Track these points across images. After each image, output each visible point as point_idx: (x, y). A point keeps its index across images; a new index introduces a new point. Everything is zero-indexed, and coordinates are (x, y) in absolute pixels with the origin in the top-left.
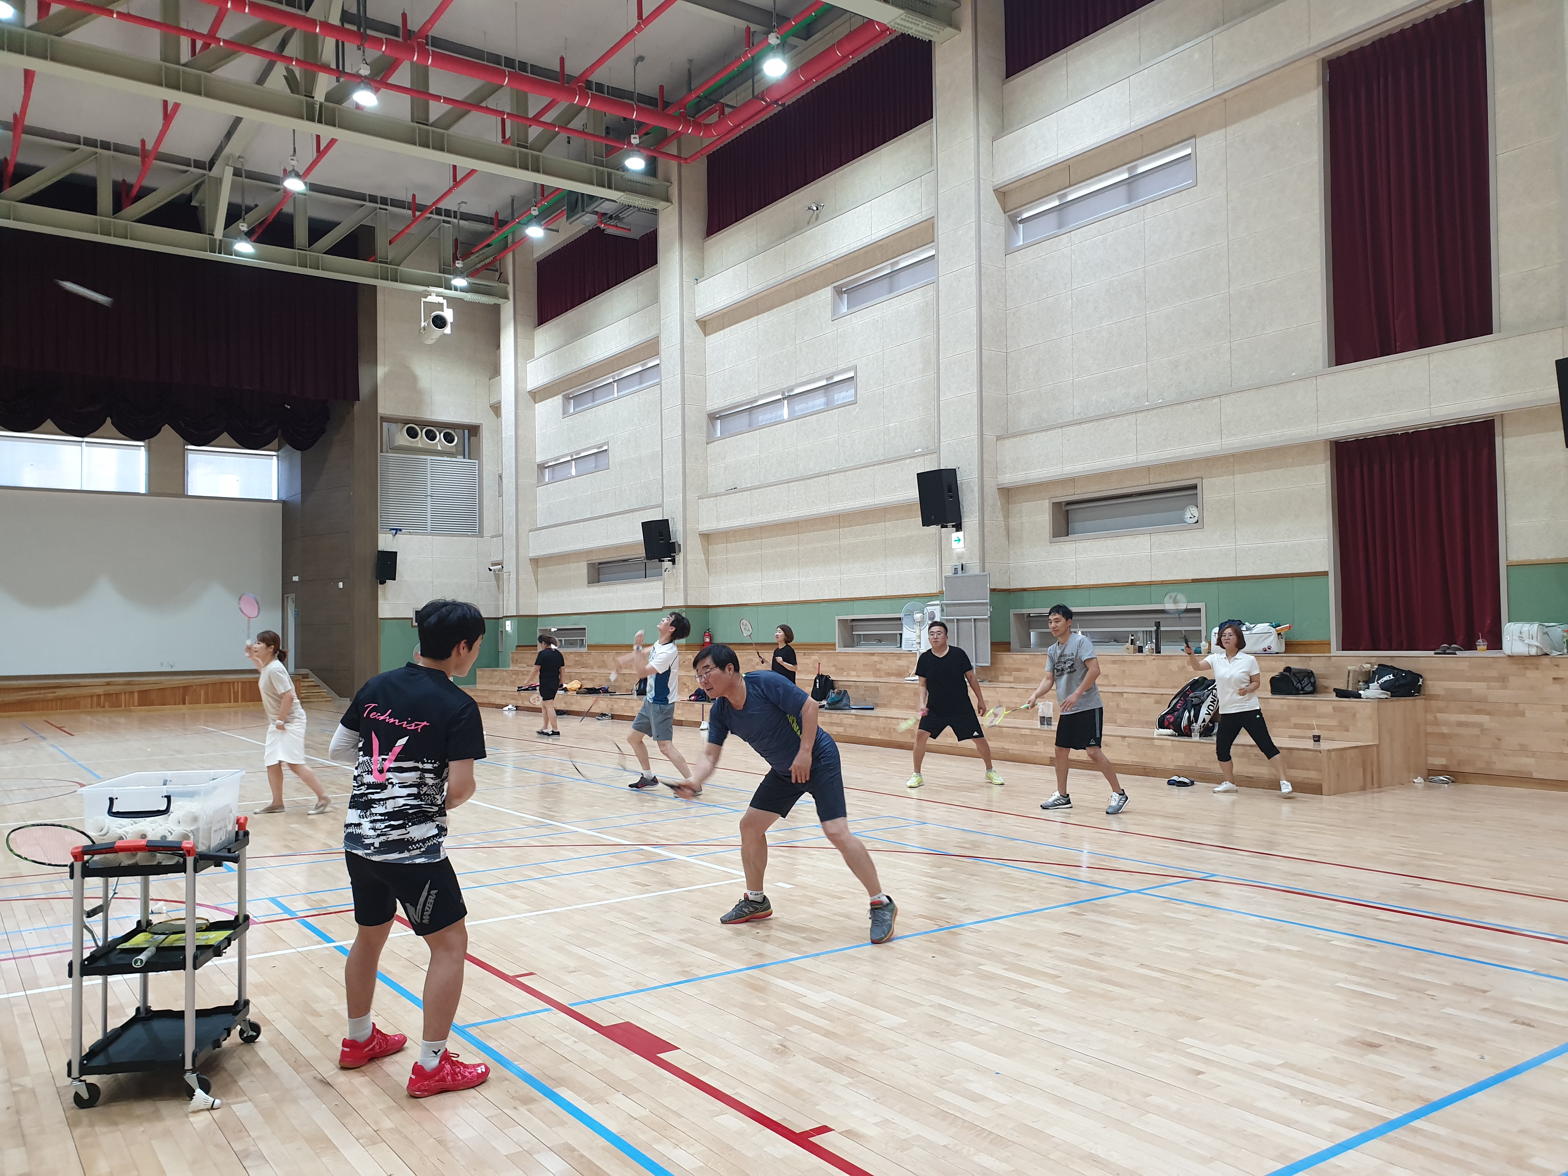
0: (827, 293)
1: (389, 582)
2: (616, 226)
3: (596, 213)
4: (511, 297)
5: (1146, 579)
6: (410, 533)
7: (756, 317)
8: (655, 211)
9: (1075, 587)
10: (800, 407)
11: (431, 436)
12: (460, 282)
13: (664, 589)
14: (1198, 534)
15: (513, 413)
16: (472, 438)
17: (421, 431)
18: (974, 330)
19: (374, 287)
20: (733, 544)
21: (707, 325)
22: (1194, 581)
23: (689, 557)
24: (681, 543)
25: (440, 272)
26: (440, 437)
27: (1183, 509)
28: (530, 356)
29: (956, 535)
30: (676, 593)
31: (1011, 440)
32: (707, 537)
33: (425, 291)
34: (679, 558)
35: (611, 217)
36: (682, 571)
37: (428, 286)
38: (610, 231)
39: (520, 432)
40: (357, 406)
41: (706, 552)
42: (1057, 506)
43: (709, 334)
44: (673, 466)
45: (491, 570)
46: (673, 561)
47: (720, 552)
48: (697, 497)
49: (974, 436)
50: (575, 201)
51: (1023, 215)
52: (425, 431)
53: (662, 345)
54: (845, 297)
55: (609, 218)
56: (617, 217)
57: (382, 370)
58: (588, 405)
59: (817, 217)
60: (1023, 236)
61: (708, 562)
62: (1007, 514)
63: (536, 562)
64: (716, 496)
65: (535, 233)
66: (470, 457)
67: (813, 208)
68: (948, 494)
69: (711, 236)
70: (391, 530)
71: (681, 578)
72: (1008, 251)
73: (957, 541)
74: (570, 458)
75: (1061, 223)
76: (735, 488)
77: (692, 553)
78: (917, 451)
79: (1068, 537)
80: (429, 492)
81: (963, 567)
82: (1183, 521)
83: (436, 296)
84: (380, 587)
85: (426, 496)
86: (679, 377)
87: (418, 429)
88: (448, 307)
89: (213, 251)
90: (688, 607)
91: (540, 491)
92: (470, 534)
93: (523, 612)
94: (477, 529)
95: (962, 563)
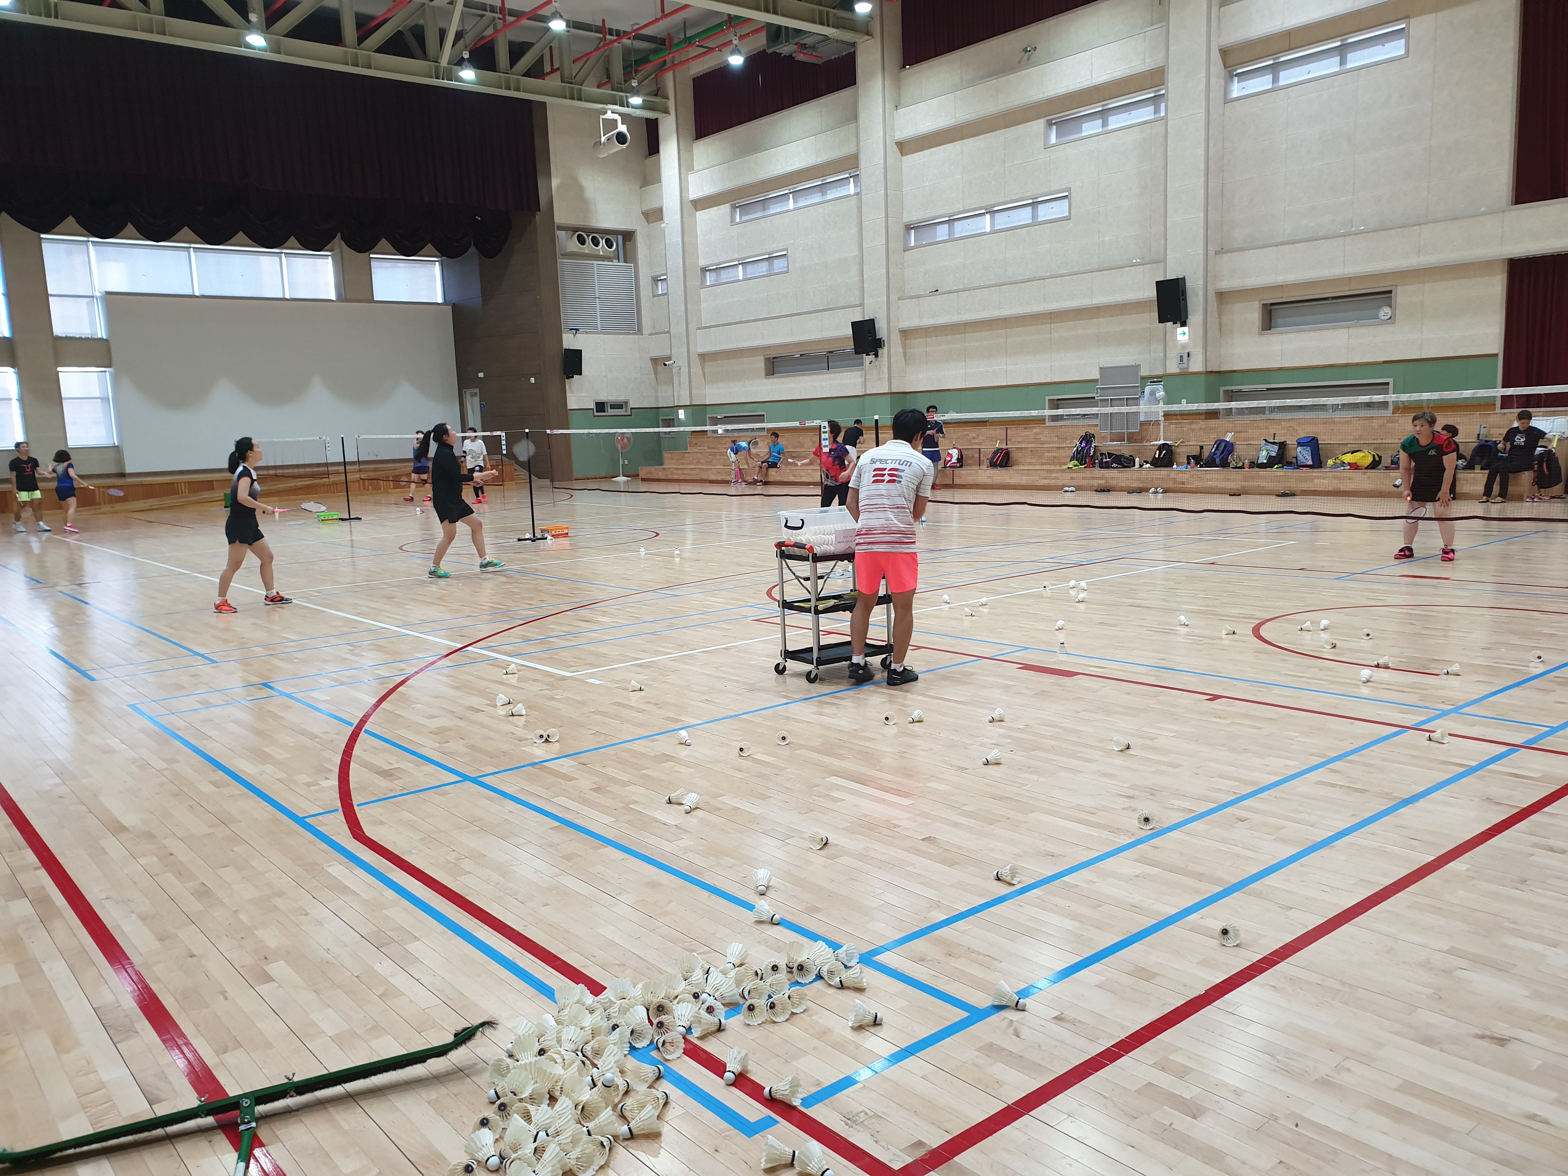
0: (1040, 124)
1: (576, 378)
2: (812, 55)
3: (796, 44)
4: (673, 112)
5: (1343, 361)
6: (587, 333)
7: (961, 142)
8: (854, 44)
9: (1281, 369)
10: (1003, 221)
11: (596, 243)
12: (636, 100)
13: (865, 379)
14: (1390, 328)
15: (679, 221)
16: (628, 243)
17: (588, 236)
18: (1202, 166)
19: (543, 105)
20: (934, 338)
21: (905, 147)
22: (1385, 362)
23: (892, 351)
24: (885, 338)
25: (612, 90)
26: (602, 242)
27: (1379, 307)
28: (691, 168)
29: (1180, 330)
30: (879, 382)
31: (1229, 254)
32: (905, 333)
33: (603, 108)
34: (883, 352)
35: (810, 47)
36: (886, 363)
37: (606, 104)
38: (800, 57)
39: (686, 238)
40: (538, 216)
41: (904, 346)
42: (1264, 305)
43: (906, 154)
44: (875, 272)
45: (665, 365)
46: (876, 355)
47: (918, 346)
48: (899, 299)
49: (1200, 251)
50: (776, 33)
51: (1239, 71)
52: (590, 237)
53: (862, 164)
54: (1054, 127)
55: (806, 48)
56: (813, 47)
57: (555, 182)
58: (759, 214)
59: (1028, 59)
60: (1237, 89)
61: (905, 354)
62: (1220, 315)
63: (703, 357)
64: (918, 297)
65: (736, 61)
66: (626, 262)
67: (1025, 50)
68: (1182, 298)
69: (907, 67)
70: (571, 329)
71: (886, 370)
72: (1227, 101)
73: (1182, 334)
74: (737, 263)
75: (1275, 80)
76: (937, 290)
77: (893, 348)
78: (1135, 261)
79: (1274, 330)
80: (597, 294)
81: (1189, 355)
82: (1377, 317)
83: (612, 113)
84: (567, 382)
85: (595, 298)
86: (882, 193)
87: (585, 236)
88: (622, 122)
89: (437, 77)
90: (892, 394)
91: (703, 292)
92: (631, 332)
93: (696, 402)
94: (636, 328)
95: (1187, 351)
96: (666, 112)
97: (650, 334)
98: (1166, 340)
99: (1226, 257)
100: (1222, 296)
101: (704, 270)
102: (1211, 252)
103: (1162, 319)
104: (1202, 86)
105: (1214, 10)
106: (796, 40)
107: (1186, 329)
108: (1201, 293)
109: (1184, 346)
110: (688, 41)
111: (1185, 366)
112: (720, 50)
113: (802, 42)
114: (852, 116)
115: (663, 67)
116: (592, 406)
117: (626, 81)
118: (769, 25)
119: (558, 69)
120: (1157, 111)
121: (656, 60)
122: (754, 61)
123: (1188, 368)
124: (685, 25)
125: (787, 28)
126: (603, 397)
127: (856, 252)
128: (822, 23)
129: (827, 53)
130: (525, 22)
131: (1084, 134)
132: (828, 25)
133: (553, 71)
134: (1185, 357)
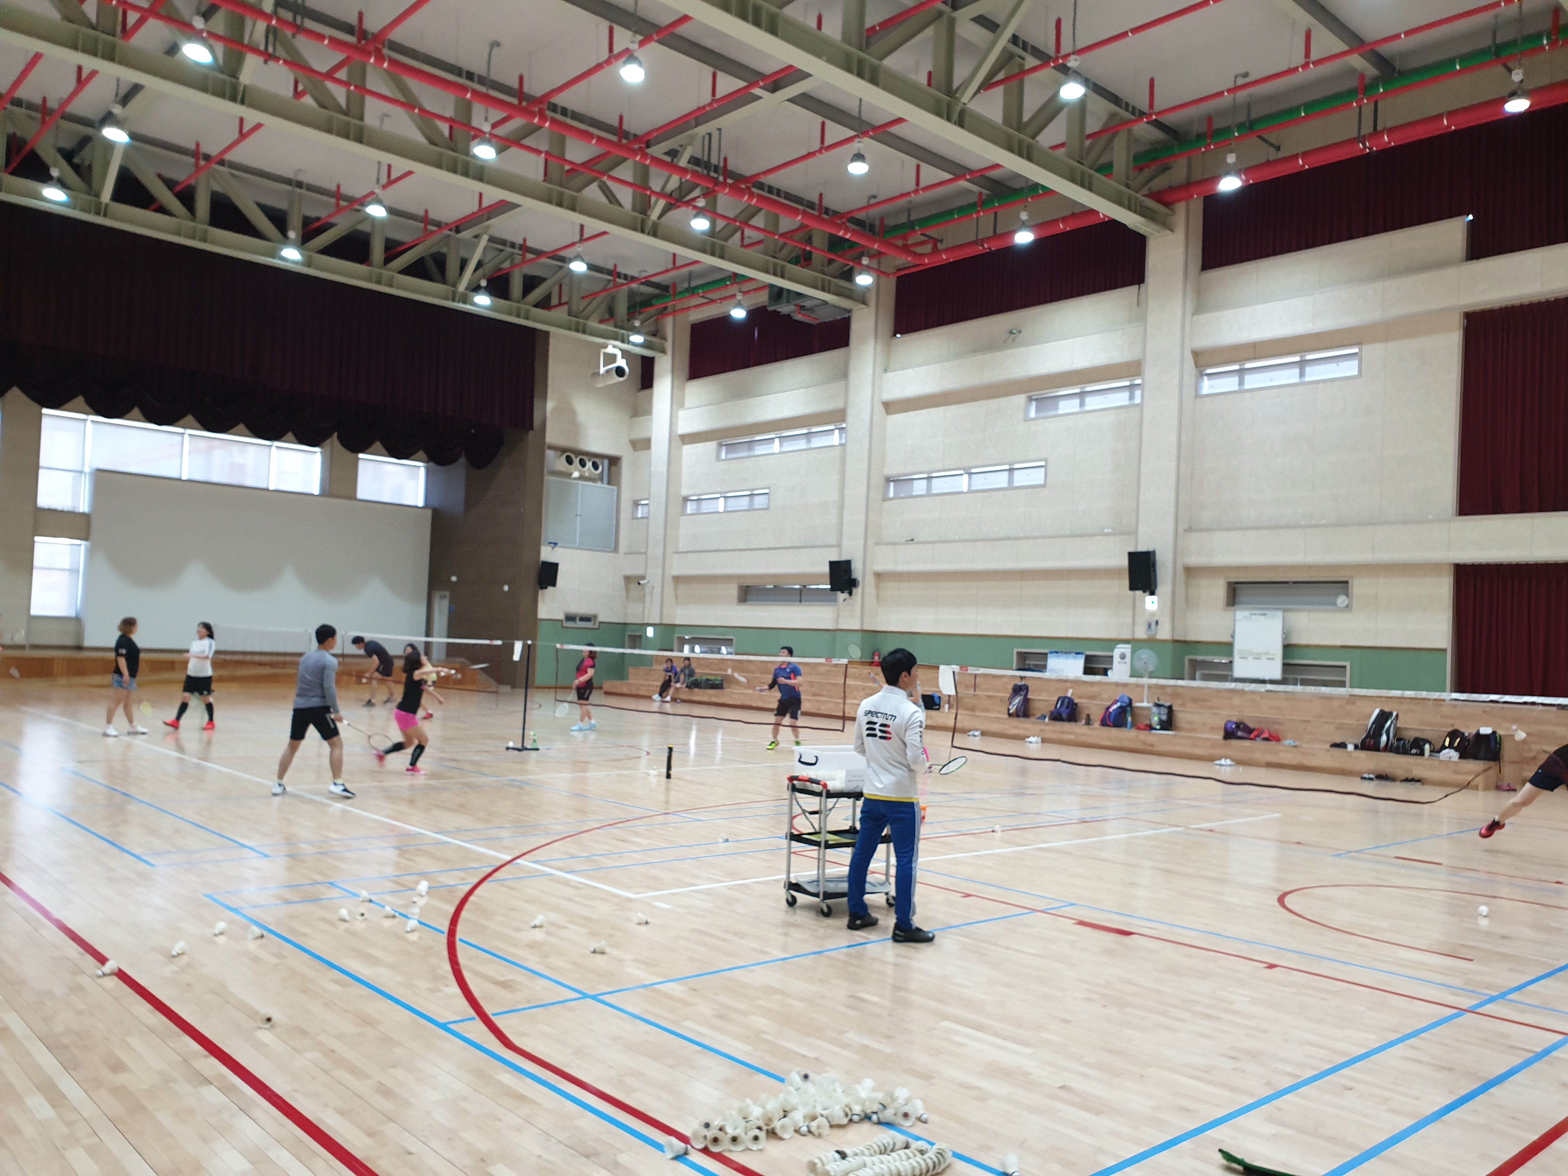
0: (1021, 399)
1: (550, 588)
2: (809, 316)
3: (796, 305)
4: (669, 352)
5: (1304, 642)
6: (565, 547)
7: (945, 407)
8: (849, 311)
10: (980, 482)
11: (583, 464)
12: (638, 339)
13: (838, 615)
14: (1347, 615)
15: (666, 452)
16: (613, 468)
17: (576, 457)
18: (1174, 451)
19: (547, 334)
20: (909, 583)
21: (890, 407)
22: (1342, 647)
23: (867, 591)
24: (860, 579)
25: (616, 326)
26: (589, 464)
27: (1336, 596)
28: (682, 405)
29: (1149, 598)
30: (851, 619)
31: (1197, 533)
32: (879, 576)
33: (605, 343)
34: (857, 591)
36: (859, 602)
37: (609, 339)
38: (798, 317)
39: (671, 469)
40: (531, 434)
41: (877, 587)
42: (1230, 583)
43: (891, 414)
44: (854, 517)
45: (639, 584)
46: (850, 594)
47: (890, 588)
48: (876, 544)
49: (1170, 527)
50: (778, 294)
51: (1209, 371)
52: (578, 459)
53: (850, 417)
54: (1034, 403)
55: (805, 310)
56: (811, 310)
57: (550, 405)
58: (745, 454)
59: (1014, 340)
60: (1207, 386)
61: (878, 596)
62: (1187, 586)
63: (677, 579)
64: (894, 544)
65: (739, 314)
66: (609, 483)
67: (1011, 333)
68: (1152, 569)
69: (898, 336)
70: (550, 543)
71: (858, 608)
72: (1198, 396)
73: (1151, 603)
74: (718, 496)
75: (1241, 382)
76: (913, 540)
77: (866, 588)
78: (1106, 531)
79: (1236, 606)
80: (579, 513)
81: (1157, 623)
82: (1335, 604)
83: (613, 348)
84: (541, 592)
85: (577, 516)
86: (867, 446)
87: (573, 456)
88: (623, 357)
89: (453, 300)
90: (863, 631)
91: (683, 519)
92: (608, 550)
93: (665, 621)
94: (613, 546)
95: (1155, 619)
96: (663, 351)
97: (626, 554)
98: (1135, 607)
99: (1194, 536)
100: (1190, 571)
101: (686, 499)
102: (1181, 530)
103: (1133, 587)
104: (1176, 381)
105: (1188, 316)
106: (796, 302)
107: (1154, 598)
108: (1170, 567)
109: (1153, 614)
110: (692, 291)
111: (1153, 633)
112: (720, 303)
113: (802, 304)
114: (844, 374)
115: (663, 312)
116: (561, 617)
117: (628, 320)
118: (771, 286)
119: (565, 303)
120: (1132, 397)
121: (658, 304)
122: (755, 314)
123: (1156, 635)
124: (690, 277)
125: (789, 291)
126: (573, 609)
127: (836, 497)
128: (823, 290)
129: (824, 316)
130: (544, 260)
131: (1060, 412)
132: (829, 292)
133: (560, 304)
134: (1153, 625)
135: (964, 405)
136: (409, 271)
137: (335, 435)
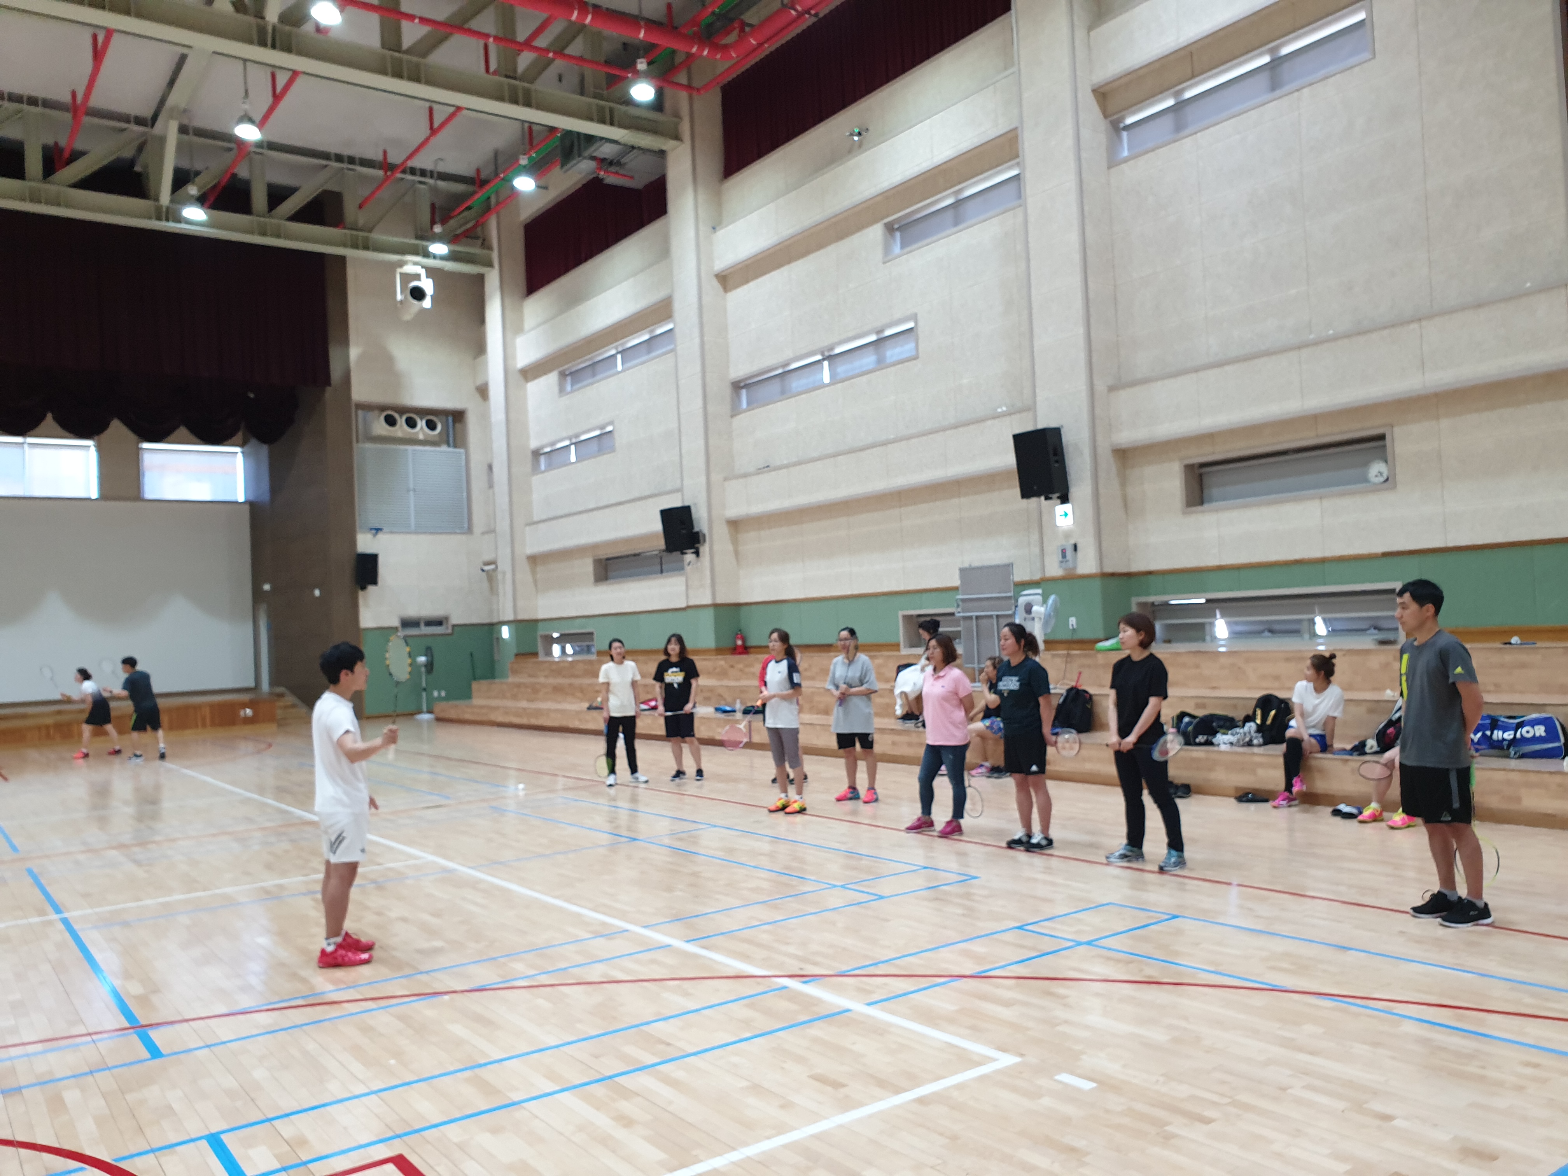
0: (876, 232)
1: (371, 588)
2: (617, 174)
3: (593, 158)
4: (496, 265)
6: (392, 532)
7: (786, 267)
8: (662, 153)
9: (1220, 568)
10: (843, 369)
11: (411, 423)
12: (439, 248)
13: (686, 585)
14: (1388, 497)
15: (503, 396)
16: (457, 425)
17: (401, 417)
19: (342, 259)
20: (768, 530)
21: (728, 280)
22: (1387, 554)
23: (717, 547)
24: (705, 530)
25: (416, 238)
26: (421, 424)
27: (1367, 463)
28: (519, 329)
29: (1060, 509)
30: (702, 590)
31: (1127, 390)
32: (735, 525)
33: (401, 261)
34: (705, 549)
35: (611, 163)
36: (708, 564)
37: (403, 255)
39: (511, 416)
40: (329, 392)
41: (735, 541)
42: (1188, 467)
43: (731, 291)
44: (694, 444)
45: (485, 570)
46: (697, 553)
47: (751, 540)
48: (723, 479)
49: (1082, 387)
50: (570, 147)
51: (1127, 121)
52: (404, 418)
53: (677, 303)
54: (898, 234)
55: (608, 164)
56: (617, 163)
57: (354, 352)
58: (590, 381)
59: (859, 146)
60: (1127, 146)
61: (736, 553)
62: (1124, 482)
63: (534, 560)
64: (747, 475)
65: (528, 184)
66: (455, 446)
67: (854, 134)
68: (1057, 459)
69: (729, 177)
70: (371, 529)
71: (708, 573)
72: (1113, 164)
73: (1063, 516)
74: (569, 443)
75: (1179, 125)
76: (768, 466)
77: (717, 543)
78: (999, 410)
79: (1206, 506)
80: (411, 486)
81: (1075, 548)
82: (1366, 480)
83: (413, 266)
84: (361, 594)
85: (408, 491)
86: (697, 341)
87: (396, 416)
88: (427, 277)
89: (159, 218)
90: (716, 606)
91: (536, 479)
92: (458, 531)
93: (521, 617)
94: (466, 526)
95: (1072, 542)
96: (490, 265)
97: (483, 533)
98: (1041, 525)
99: (1124, 394)
100: (1123, 456)
101: (536, 454)
102: (1100, 386)
103: (1026, 494)
104: (1070, 142)
105: (1080, 34)
106: (587, 153)
107: (1067, 507)
108: (1087, 451)
109: (1067, 534)
111: (1070, 565)
113: (599, 155)
114: (665, 255)
116: (397, 623)
117: (429, 227)
123: (1075, 568)
126: (412, 612)
128: (603, 121)
132: (613, 125)
134: (1069, 553)
135: (811, 257)
136: (91, 183)
137: (49, 416)
